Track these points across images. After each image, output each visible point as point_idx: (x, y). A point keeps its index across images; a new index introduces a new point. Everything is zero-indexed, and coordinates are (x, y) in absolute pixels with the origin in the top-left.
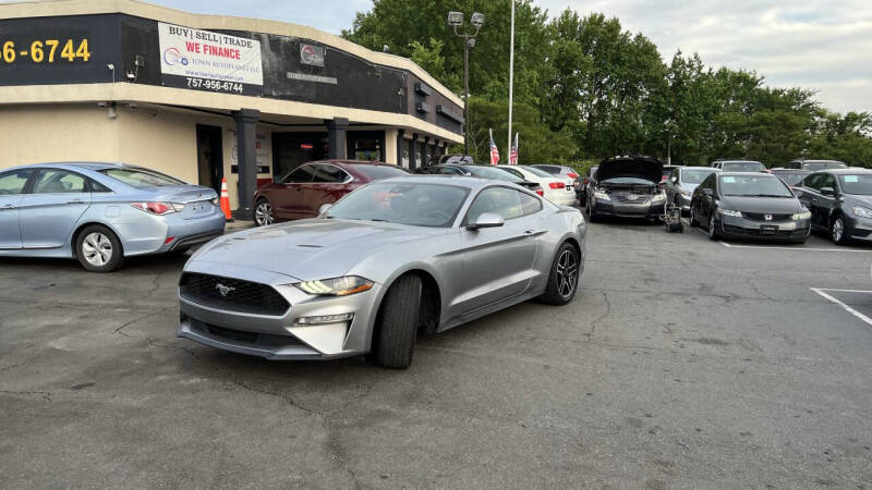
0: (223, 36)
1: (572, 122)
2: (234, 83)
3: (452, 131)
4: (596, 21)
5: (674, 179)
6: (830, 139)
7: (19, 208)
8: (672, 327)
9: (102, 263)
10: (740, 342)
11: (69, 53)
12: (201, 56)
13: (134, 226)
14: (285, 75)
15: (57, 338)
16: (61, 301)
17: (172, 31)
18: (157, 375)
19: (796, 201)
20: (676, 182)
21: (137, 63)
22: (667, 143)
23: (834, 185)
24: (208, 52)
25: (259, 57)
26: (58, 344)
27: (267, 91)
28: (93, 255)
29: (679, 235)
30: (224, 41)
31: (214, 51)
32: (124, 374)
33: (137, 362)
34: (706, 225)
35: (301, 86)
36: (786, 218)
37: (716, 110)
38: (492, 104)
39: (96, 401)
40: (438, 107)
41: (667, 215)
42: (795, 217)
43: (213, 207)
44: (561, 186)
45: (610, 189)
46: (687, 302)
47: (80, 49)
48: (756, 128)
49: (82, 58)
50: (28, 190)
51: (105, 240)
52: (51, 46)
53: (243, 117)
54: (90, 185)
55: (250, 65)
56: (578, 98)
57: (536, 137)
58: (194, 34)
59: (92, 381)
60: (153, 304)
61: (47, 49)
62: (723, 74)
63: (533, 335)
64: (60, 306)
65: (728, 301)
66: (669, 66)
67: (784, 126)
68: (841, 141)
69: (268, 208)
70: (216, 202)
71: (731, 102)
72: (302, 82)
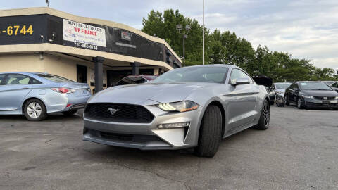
0: (90, 26)
4: (227, 34)
9: (36, 117)
11: (24, 31)
12: (80, 34)
13: (52, 99)
14: (115, 44)
15: (13, 146)
16: (16, 131)
17: (69, 23)
18: (72, 162)
19: (335, 92)
24: (83, 32)
25: (104, 35)
26: (15, 149)
28: (32, 113)
30: (90, 28)
31: (86, 32)
32: (53, 162)
33: (59, 156)
35: (121, 48)
36: (333, 98)
37: (274, 67)
39: (37, 176)
40: (174, 61)
43: (88, 92)
47: (28, 30)
48: (290, 74)
49: (30, 33)
51: (38, 106)
52: (16, 28)
53: (97, 60)
54: (32, 81)
59: (35, 166)
61: (14, 30)
62: (276, 54)
64: (16, 134)
66: (256, 50)
71: (279, 64)
72: (122, 46)
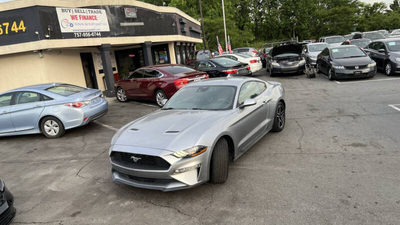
0: (87, 9)
1: (247, 23)
2: (96, 32)
3: (197, 38)
5: (305, 50)
6: (367, 17)
7: (10, 113)
8: (336, 138)
9: (55, 134)
10: (371, 143)
11: (15, 28)
12: (79, 21)
13: (67, 115)
14: (120, 25)
15: (50, 183)
16: (43, 159)
17: (63, 11)
18: (108, 202)
19: (368, 58)
20: (307, 52)
21: (49, 29)
22: (293, 28)
23: (384, 47)
24: (82, 19)
25: (106, 18)
26: (52, 187)
27: (112, 34)
28: (50, 131)
29: (314, 79)
30: (88, 12)
31: (84, 18)
33: (95, 194)
34: (326, 73)
35: (128, 29)
36: (365, 67)
37: (314, 9)
38: (212, 21)
39: (86, 223)
40: (190, 28)
41: (307, 69)
42: (369, 66)
43: (102, 99)
44: (255, 61)
45: (279, 60)
46: (337, 122)
47: (20, 26)
48: (333, 16)
49: (22, 30)
50: (12, 103)
51: (55, 123)
52: (5, 26)
53: (103, 48)
54: (42, 98)
55: (102, 22)
56: (249, 11)
57: (234, 35)
58: (74, 10)
59: (79, 210)
60: (87, 155)
61: (4, 28)
63: (274, 152)
64: (44, 162)
65: (355, 118)
67: (346, 13)
68: (372, 17)
69: (123, 91)
70: (102, 96)
71: (320, 4)
72: (128, 27)
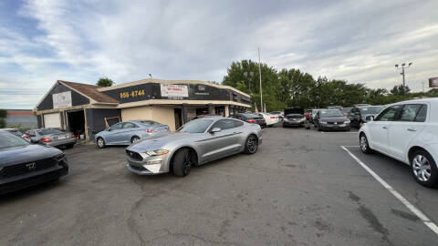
2: (181, 97)
3: (247, 104)
6: (372, 97)
10: (301, 166)
14: (194, 94)
17: (164, 85)
19: (345, 117)
21: (155, 94)
25: (187, 90)
27: (189, 98)
30: (177, 87)
34: (317, 126)
36: (342, 123)
37: (333, 92)
40: (241, 98)
42: (345, 122)
44: (274, 118)
45: (288, 118)
47: (142, 93)
48: (346, 96)
52: (136, 92)
53: (183, 105)
54: (135, 126)
55: (185, 92)
56: (289, 92)
58: (170, 86)
62: (334, 81)
66: (317, 81)
67: (355, 95)
68: (376, 98)
72: (199, 95)
